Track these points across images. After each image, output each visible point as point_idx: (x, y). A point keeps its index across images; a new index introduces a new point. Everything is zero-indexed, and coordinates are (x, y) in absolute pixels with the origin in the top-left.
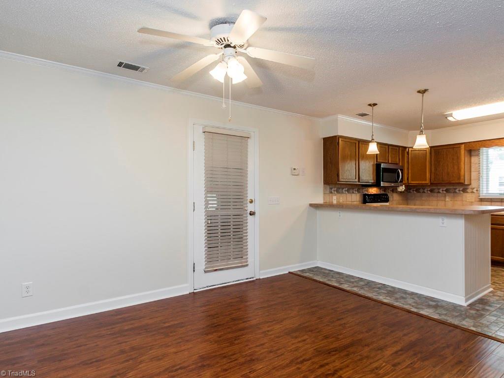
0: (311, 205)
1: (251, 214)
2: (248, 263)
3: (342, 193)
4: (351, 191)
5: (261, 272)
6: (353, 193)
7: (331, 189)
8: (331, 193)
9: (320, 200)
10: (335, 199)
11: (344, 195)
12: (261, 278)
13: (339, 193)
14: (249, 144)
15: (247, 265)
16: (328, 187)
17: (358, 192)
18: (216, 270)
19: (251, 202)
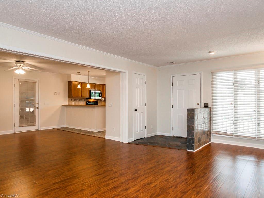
0: (62, 105)
1: (37, 108)
2: (36, 124)
3: (77, 101)
4: (81, 100)
5: (41, 128)
6: (82, 101)
7: (72, 99)
8: (72, 101)
9: (67, 103)
10: (73, 103)
11: (78, 102)
12: (41, 130)
13: (75, 101)
14: (36, 84)
15: (35, 125)
16: (70, 99)
17: (84, 100)
18: (23, 126)
19: (37, 104)
